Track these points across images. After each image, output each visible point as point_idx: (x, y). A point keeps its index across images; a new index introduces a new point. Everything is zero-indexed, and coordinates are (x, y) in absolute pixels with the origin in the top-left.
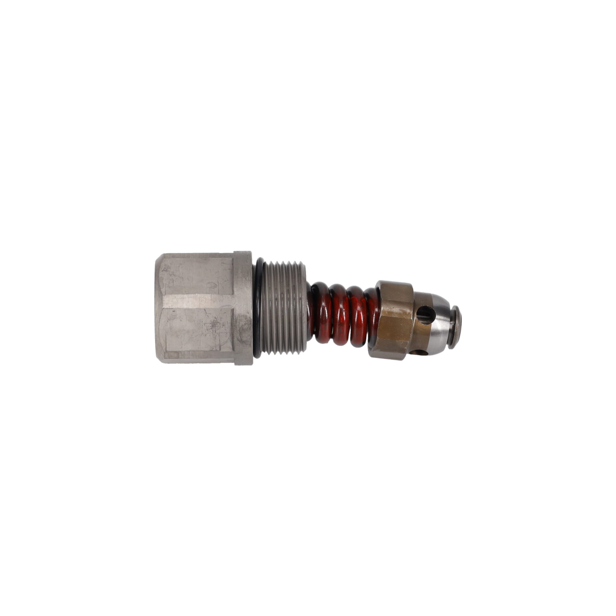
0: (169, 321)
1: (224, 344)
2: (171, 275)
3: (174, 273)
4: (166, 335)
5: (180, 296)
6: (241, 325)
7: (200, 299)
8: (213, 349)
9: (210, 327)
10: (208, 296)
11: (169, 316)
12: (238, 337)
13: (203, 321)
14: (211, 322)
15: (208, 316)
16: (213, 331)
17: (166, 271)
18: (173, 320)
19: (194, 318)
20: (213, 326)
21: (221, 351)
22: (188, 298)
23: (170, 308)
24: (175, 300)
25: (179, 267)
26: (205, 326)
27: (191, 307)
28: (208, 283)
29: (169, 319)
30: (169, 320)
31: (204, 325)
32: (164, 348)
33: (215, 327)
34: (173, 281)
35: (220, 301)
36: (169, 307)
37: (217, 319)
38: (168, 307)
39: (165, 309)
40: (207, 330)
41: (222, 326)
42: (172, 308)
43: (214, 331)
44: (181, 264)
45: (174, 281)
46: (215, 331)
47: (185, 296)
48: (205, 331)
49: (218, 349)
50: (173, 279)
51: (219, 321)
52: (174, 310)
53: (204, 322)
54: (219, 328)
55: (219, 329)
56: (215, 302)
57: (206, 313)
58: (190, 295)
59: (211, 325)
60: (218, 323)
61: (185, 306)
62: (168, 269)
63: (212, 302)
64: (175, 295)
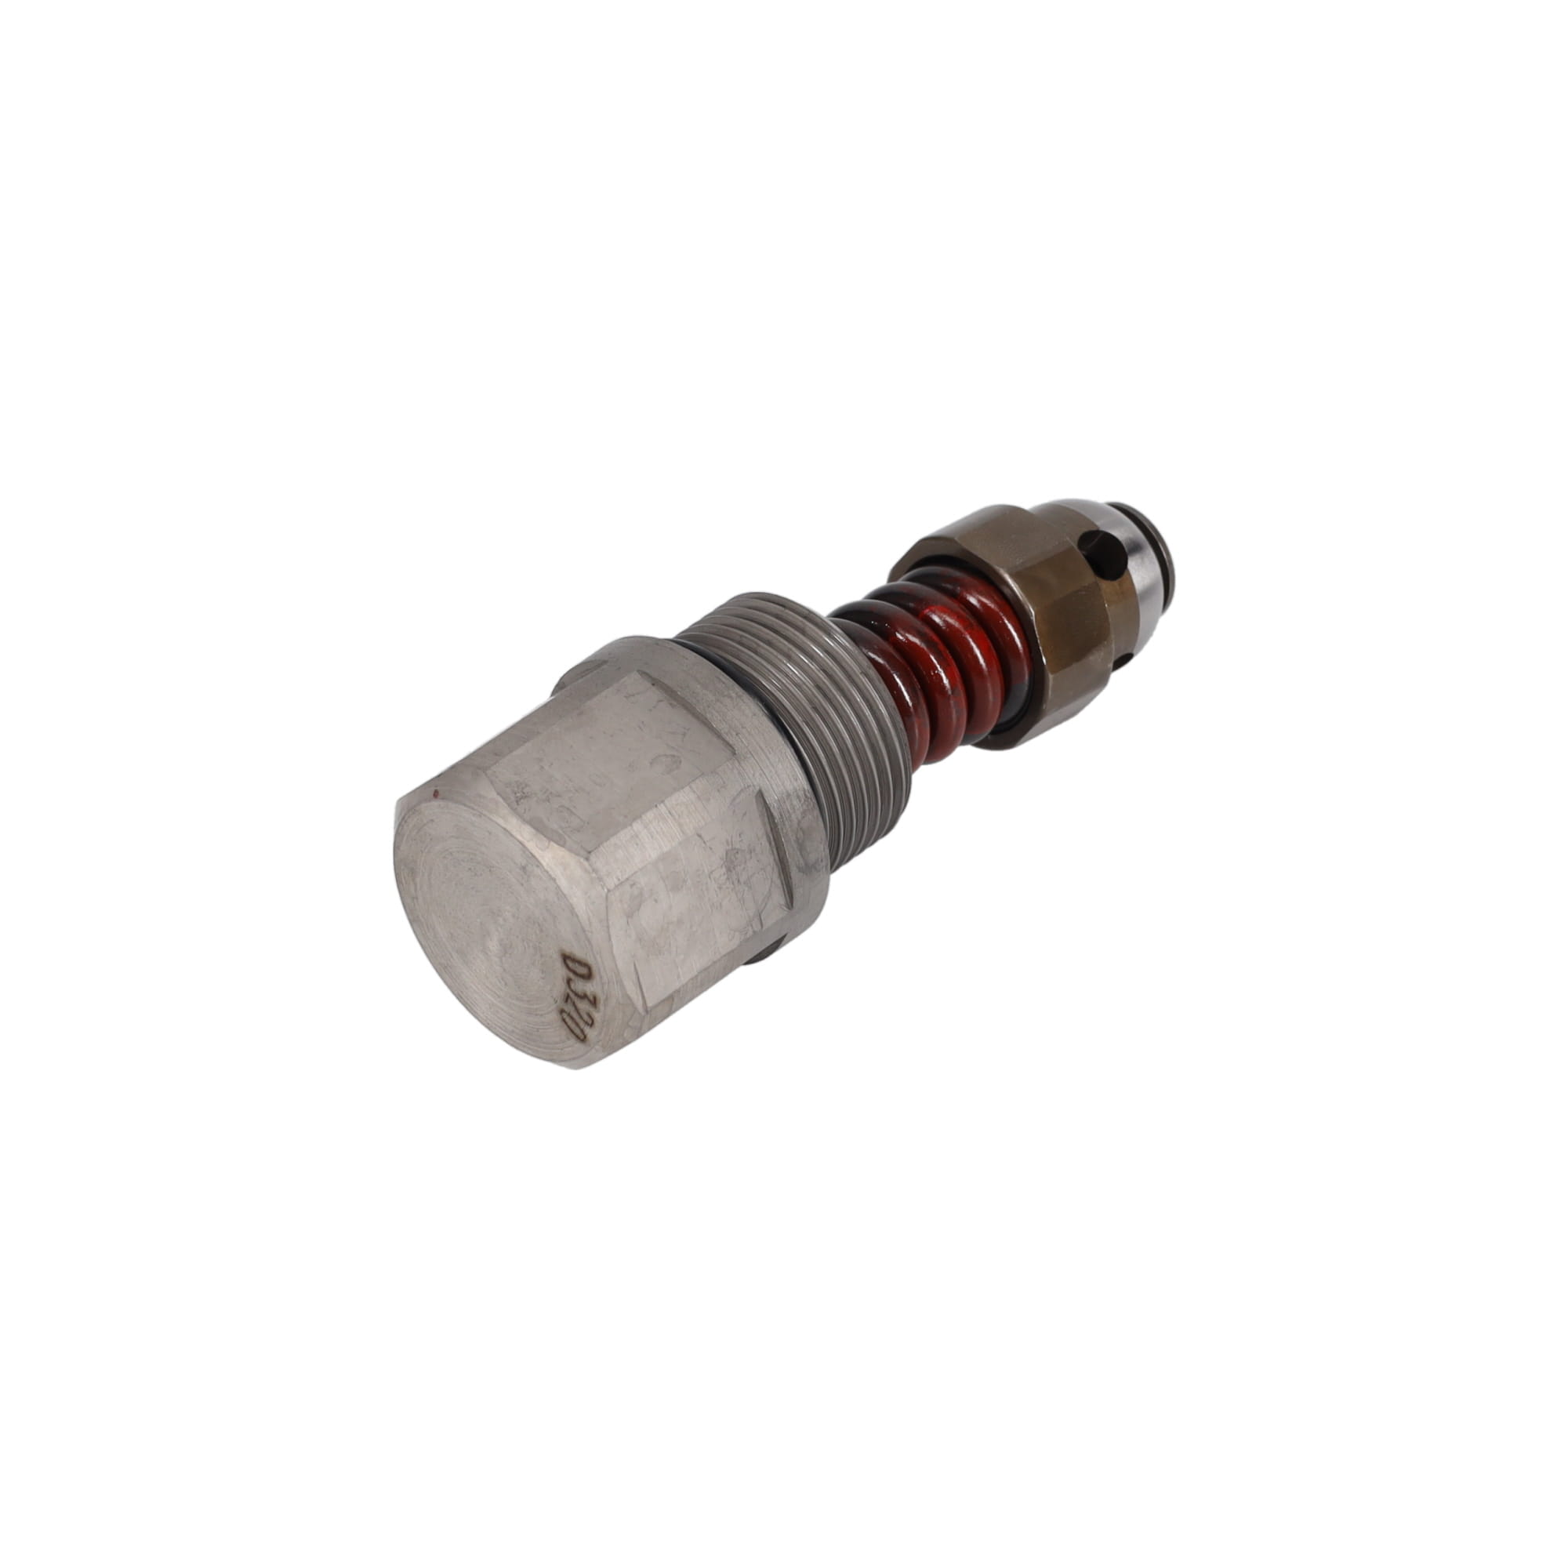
0: (630, 920)
1: (766, 904)
2: (548, 801)
3: (547, 790)
4: (635, 965)
5: (624, 835)
6: (795, 822)
7: (673, 812)
8: (746, 933)
9: (724, 874)
10: (685, 796)
11: (626, 906)
12: (799, 861)
13: (704, 871)
14: (722, 859)
15: (711, 849)
16: (733, 883)
17: (525, 797)
18: (638, 910)
19: (682, 873)
20: (729, 870)
21: (764, 929)
22: (645, 827)
23: (622, 880)
24: (619, 854)
25: (542, 767)
26: (713, 882)
27: (666, 847)
28: (652, 763)
29: (629, 915)
30: (628, 917)
31: (710, 877)
32: (639, 1004)
33: (734, 869)
34: (569, 809)
35: (719, 791)
36: (619, 880)
37: (732, 845)
38: (617, 882)
39: (612, 890)
40: (720, 888)
41: (748, 856)
42: (627, 879)
43: (736, 882)
44: (540, 760)
45: (573, 810)
46: (739, 881)
47: (637, 826)
48: (717, 895)
49: (757, 928)
51: (738, 846)
52: (632, 883)
53: (706, 871)
54: (743, 866)
55: (744, 869)
56: (709, 799)
57: (704, 842)
58: (645, 819)
59: (724, 870)
60: (737, 852)
61: (653, 854)
62: (525, 791)
63: (704, 803)
64: (613, 840)
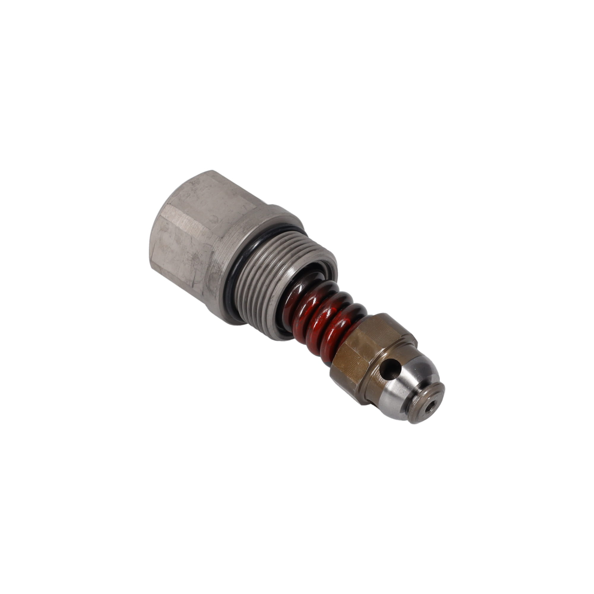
0: (161, 231)
1: (197, 283)
2: (192, 190)
3: (197, 190)
4: (155, 244)
5: (180, 212)
6: (213, 272)
7: (194, 225)
8: (187, 282)
9: (191, 258)
10: (201, 227)
11: (162, 226)
12: (207, 282)
13: (186, 249)
14: (193, 253)
15: (192, 246)
16: (192, 264)
18: (165, 232)
19: (181, 241)
20: (193, 259)
21: (193, 289)
24: (173, 213)
25: (206, 187)
26: (187, 255)
27: (182, 228)
28: (214, 215)
30: (161, 229)
31: (187, 253)
33: (194, 261)
34: (189, 196)
35: (208, 237)
36: (165, 217)
37: (198, 253)
38: (164, 217)
39: (162, 217)
40: (188, 260)
41: (200, 263)
42: (167, 220)
44: (211, 186)
46: (194, 265)
47: (184, 215)
48: (186, 260)
49: (191, 285)
50: (190, 194)
52: (168, 223)
54: (197, 264)
55: (197, 265)
56: (203, 235)
57: (192, 242)
58: (188, 217)
59: (192, 257)
60: (198, 258)
61: (178, 225)
63: (201, 234)
64: (177, 209)
